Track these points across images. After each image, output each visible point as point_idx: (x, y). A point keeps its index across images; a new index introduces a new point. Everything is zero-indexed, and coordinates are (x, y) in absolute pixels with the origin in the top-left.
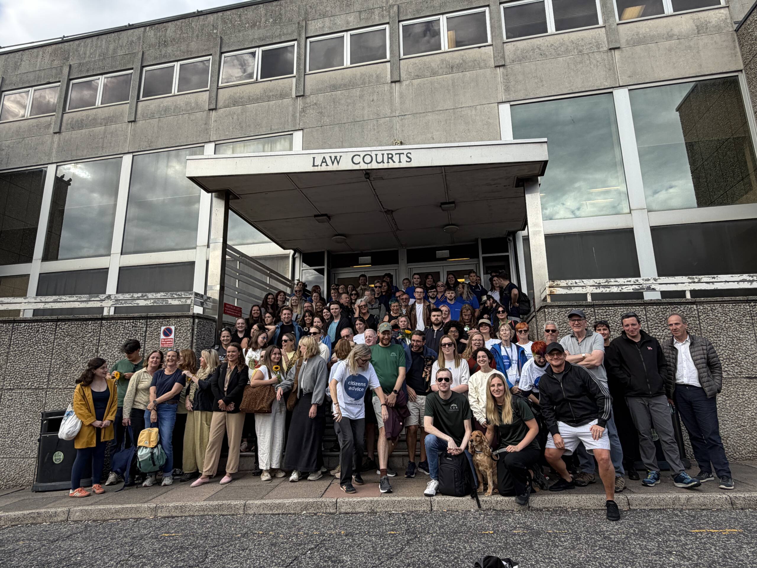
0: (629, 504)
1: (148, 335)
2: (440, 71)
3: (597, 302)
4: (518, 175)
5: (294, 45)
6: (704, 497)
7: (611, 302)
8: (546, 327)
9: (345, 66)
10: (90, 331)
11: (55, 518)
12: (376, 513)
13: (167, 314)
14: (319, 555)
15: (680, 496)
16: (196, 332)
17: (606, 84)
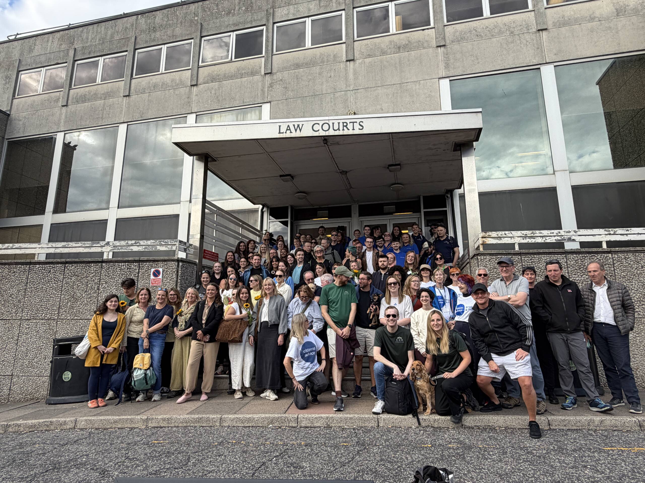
0: (549, 425)
1: (140, 276)
2: (389, 51)
3: (523, 251)
4: (456, 141)
5: (263, 30)
6: (616, 420)
7: (535, 251)
8: (479, 272)
9: (306, 47)
10: (92, 272)
11: (65, 426)
12: (331, 428)
13: (156, 258)
14: (283, 461)
15: (595, 419)
16: (180, 274)
17: (535, 61)
